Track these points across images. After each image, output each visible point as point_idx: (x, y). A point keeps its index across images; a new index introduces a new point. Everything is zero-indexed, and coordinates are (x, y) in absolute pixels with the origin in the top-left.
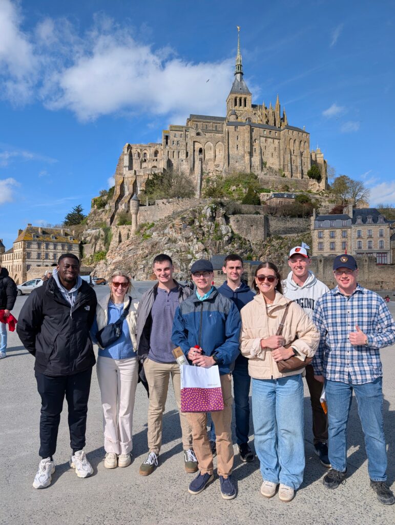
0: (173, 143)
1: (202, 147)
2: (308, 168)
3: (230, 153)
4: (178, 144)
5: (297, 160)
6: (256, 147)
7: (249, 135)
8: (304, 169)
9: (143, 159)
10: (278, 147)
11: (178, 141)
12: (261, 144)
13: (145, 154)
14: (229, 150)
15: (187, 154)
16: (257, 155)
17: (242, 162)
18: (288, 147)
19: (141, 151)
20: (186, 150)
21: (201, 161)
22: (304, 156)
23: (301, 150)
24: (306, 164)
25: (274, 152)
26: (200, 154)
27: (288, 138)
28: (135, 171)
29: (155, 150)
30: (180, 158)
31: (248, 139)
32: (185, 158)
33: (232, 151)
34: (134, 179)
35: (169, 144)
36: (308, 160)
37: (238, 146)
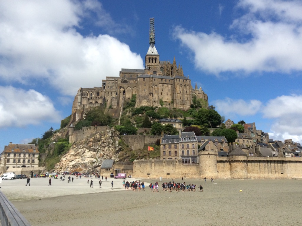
0: (108, 88)
1: (124, 90)
2: (190, 101)
3: (140, 94)
4: (111, 88)
5: (183, 96)
6: (157, 90)
7: (152, 83)
8: (187, 101)
9: (90, 97)
10: (171, 89)
11: (111, 87)
12: (159, 88)
13: (92, 94)
14: (140, 92)
15: (117, 94)
16: (157, 94)
17: (148, 99)
18: (176, 89)
19: (89, 92)
20: (116, 92)
21: (124, 98)
22: (187, 94)
23: (185, 90)
24: (189, 98)
25: (168, 92)
26: (124, 94)
27: (176, 84)
28: (84, 105)
29: (97, 92)
30: (112, 96)
31: (152, 85)
32: (115, 96)
33: (142, 93)
34: (82, 110)
35: (105, 88)
36: (190, 96)
37: (145, 89)
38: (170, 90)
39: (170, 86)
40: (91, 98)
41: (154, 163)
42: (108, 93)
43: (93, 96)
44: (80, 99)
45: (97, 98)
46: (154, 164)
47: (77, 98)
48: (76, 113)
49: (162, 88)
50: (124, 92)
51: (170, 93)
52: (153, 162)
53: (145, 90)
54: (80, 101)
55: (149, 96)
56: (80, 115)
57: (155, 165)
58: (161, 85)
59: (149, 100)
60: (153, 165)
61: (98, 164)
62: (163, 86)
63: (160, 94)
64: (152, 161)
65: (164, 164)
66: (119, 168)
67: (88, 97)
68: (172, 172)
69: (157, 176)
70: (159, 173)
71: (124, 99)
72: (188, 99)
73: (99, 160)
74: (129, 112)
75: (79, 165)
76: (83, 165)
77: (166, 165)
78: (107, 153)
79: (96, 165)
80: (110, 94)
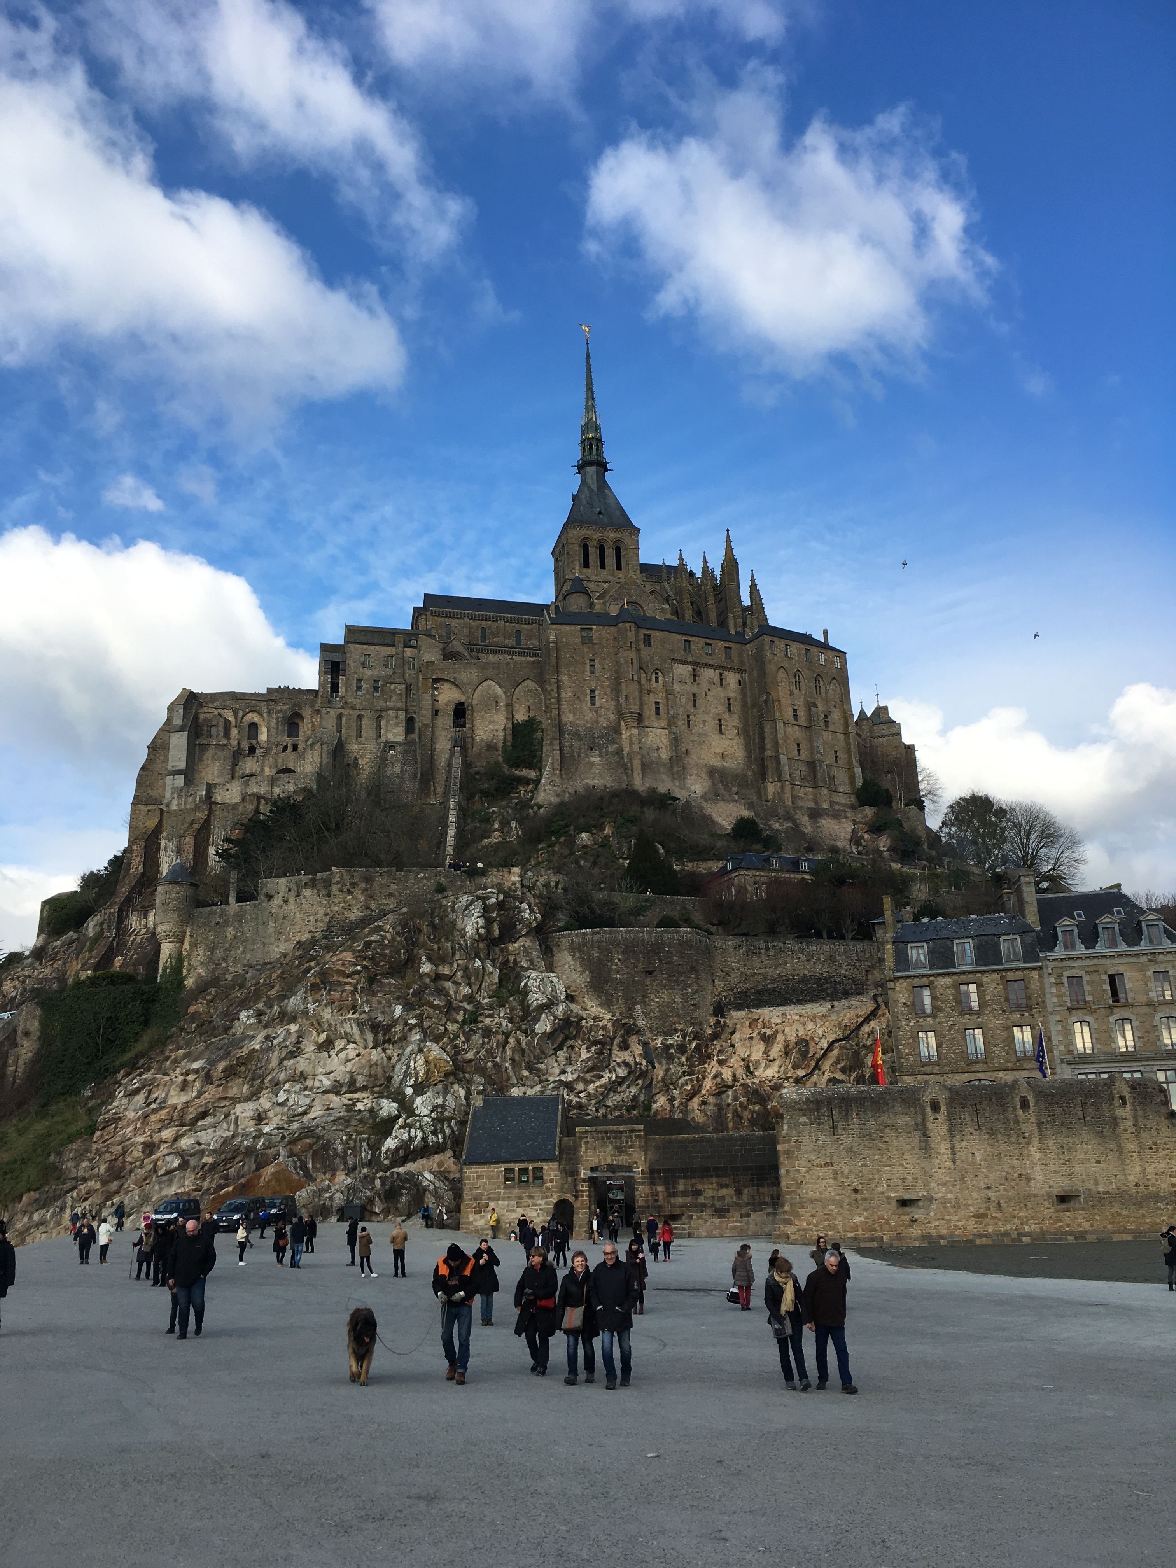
0: (359, 688)
1: (463, 699)
2: (851, 769)
3: (568, 717)
4: (376, 689)
5: (810, 740)
6: (660, 697)
7: (633, 655)
8: (835, 771)
9: (245, 745)
10: (739, 697)
11: (376, 681)
12: (677, 687)
13: (253, 726)
14: (564, 707)
15: (410, 723)
16: (663, 723)
17: (610, 749)
18: (773, 694)
19: (236, 715)
20: (407, 711)
21: (462, 744)
22: (831, 728)
23: (821, 708)
24: (842, 755)
25: (726, 716)
26: (456, 724)
27: (771, 668)
28: (210, 788)
29: (289, 713)
30: (383, 739)
31: (630, 671)
32: (401, 738)
33: (575, 714)
34: (202, 815)
35: (342, 690)
36: (848, 744)
37: (593, 691)
38: (736, 707)
39: (732, 679)
40: (252, 750)
41: (943, 1108)
42: (360, 717)
43: (263, 737)
44: (184, 756)
45: (285, 749)
46: (942, 1115)
47: (165, 747)
48: (157, 831)
49: (691, 688)
50: (460, 713)
51: (733, 722)
52: (935, 1107)
53: (593, 698)
54: (182, 765)
55: (617, 730)
56: (189, 842)
57: (951, 1132)
58: (683, 670)
59: (619, 752)
60: (938, 1127)
61: (424, 1139)
62: (695, 675)
63: (681, 723)
64: (927, 1098)
65: (1028, 1121)
66: (623, 1159)
67: (234, 743)
68: (1096, 1183)
69: (980, 1216)
70: (990, 1194)
71: (464, 751)
72: (836, 757)
73: (422, 1105)
74: (505, 823)
75: (267, 1147)
76: (298, 1147)
77: (1040, 1124)
78: (470, 1055)
79: (404, 1145)
80: (367, 723)
